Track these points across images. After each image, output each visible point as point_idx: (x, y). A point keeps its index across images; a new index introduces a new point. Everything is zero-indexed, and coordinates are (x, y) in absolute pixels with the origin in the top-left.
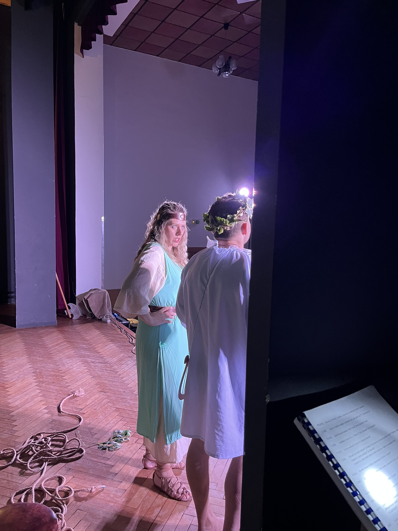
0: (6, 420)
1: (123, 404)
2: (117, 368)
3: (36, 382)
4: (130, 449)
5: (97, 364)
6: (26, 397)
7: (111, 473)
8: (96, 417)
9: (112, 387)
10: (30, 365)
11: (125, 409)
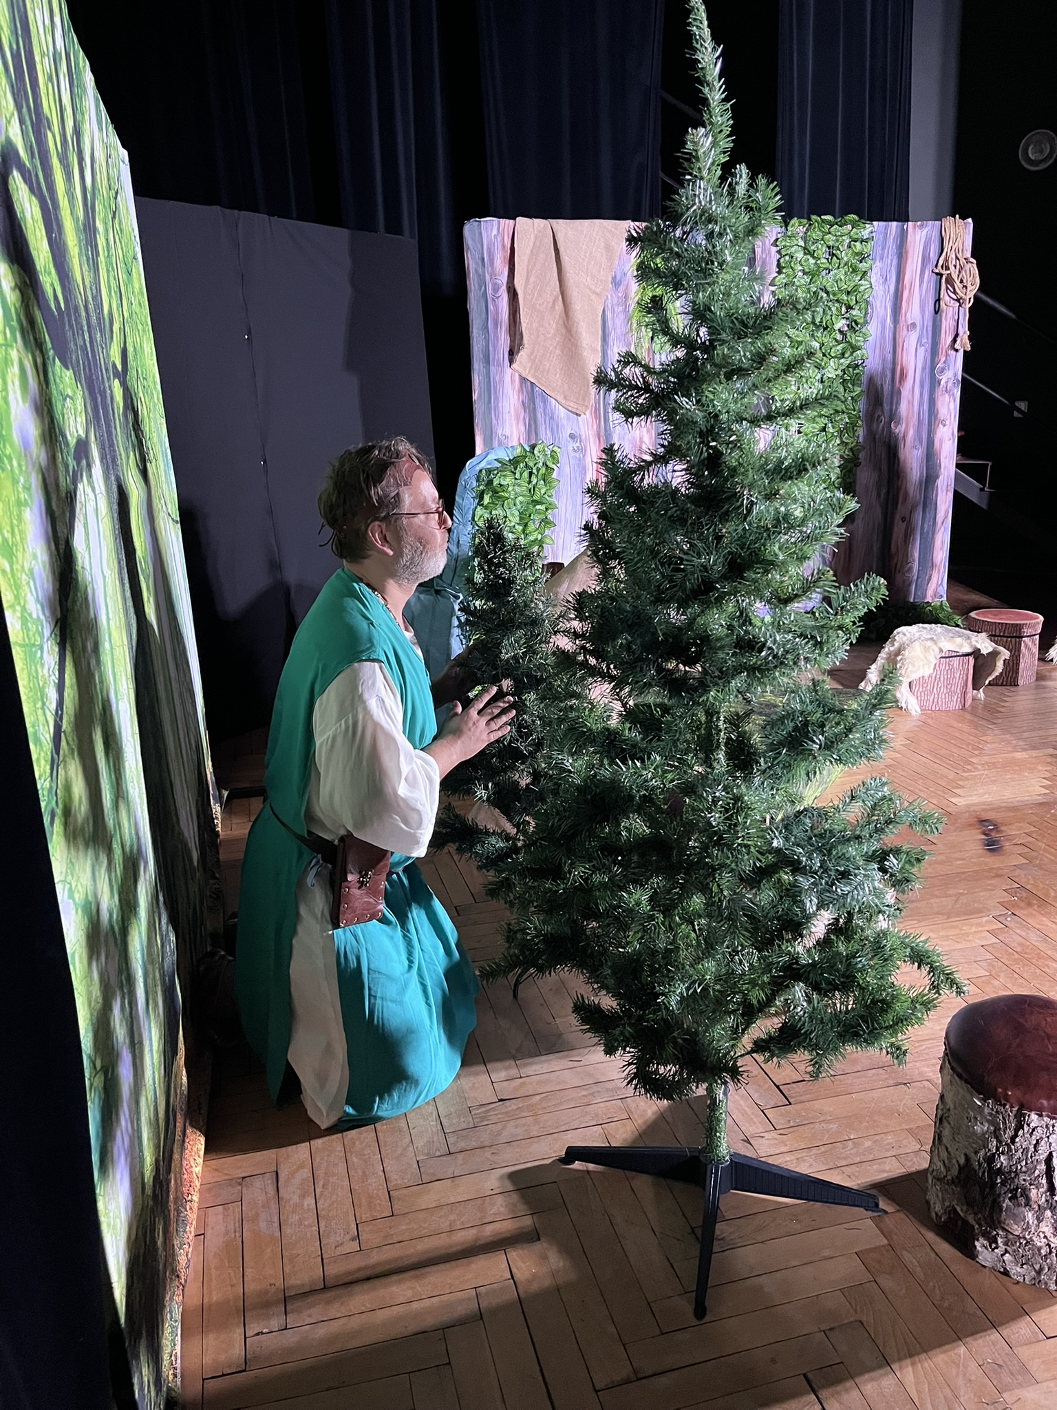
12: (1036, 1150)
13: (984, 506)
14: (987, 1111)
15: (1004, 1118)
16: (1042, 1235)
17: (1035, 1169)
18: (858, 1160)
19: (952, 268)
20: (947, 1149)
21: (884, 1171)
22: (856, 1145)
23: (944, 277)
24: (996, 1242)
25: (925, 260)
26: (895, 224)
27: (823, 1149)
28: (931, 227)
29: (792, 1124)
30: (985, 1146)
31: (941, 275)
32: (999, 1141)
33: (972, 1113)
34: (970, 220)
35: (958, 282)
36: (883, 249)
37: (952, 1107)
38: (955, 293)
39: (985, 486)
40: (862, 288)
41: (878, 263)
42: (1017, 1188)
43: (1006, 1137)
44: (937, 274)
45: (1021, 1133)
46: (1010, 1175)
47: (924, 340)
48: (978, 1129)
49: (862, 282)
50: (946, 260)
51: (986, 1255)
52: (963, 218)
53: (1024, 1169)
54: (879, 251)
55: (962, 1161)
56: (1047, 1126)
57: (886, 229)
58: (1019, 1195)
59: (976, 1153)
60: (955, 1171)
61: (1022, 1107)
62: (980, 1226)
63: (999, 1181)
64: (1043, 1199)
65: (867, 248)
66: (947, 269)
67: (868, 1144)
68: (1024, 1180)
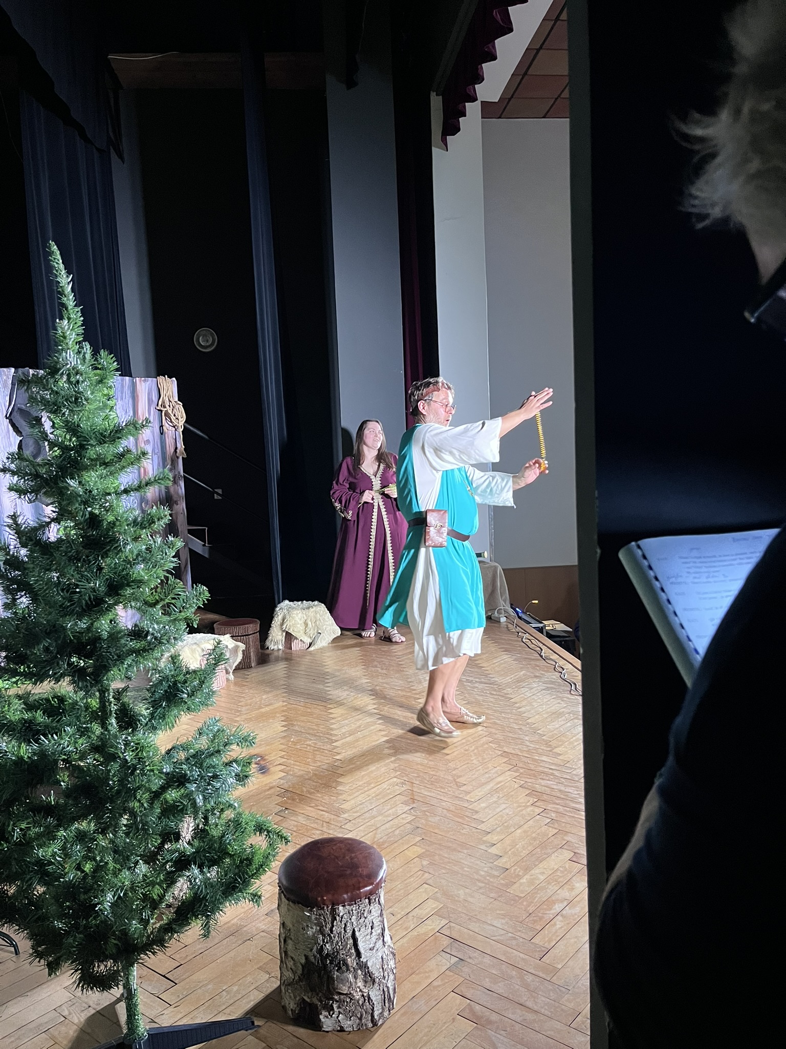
0: (326, 751)
1: (517, 747)
2: (511, 694)
3: (374, 704)
4: (521, 813)
5: (476, 685)
6: (358, 724)
7: (485, 842)
8: (467, 762)
9: (500, 720)
10: (367, 679)
11: (520, 754)
12: (345, 931)
13: (207, 556)
14: (313, 917)
15: (324, 917)
16: (358, 990)
17: (347, 944)
18: (232, 1001)
19: (168, 407)
20: (292, 958)
21: (251, 1001)
22: (228, 993)
23: (163, 412)
24: (333, 1009)
25: (150, 401)
26: (127, 378)
27: (207, 1004)
28: (151, 381)
29: (181, 997)
30: (316, 943)
31: (161, 411)
32: (324, 935)
33: (305, 924)
34: (174, 379)
35: (173, 415)
36: (122, 393)
37: (291, 926)
38: (171, 422)
39: (205, 543)
40: (112, 417)
41: (119, 401)
42: (340, 961)
43: (327, 930)
44: (159, 410)
45: (335, 924)
46: (333, 956)
47: (156, 451)
48: (310, 933)
49: (111, 413)
50: (163, 402)
51: (327, 1022)
52: (170, 377)
53: (341, 947)
54: (119, 394)
55: (303, 961)
56: (349, 913)
57: (122, 380)
58: (342, 966)
59: (311, 950)
60: (300, 972)
61: (333, 905)
62: (321, 1001)
63: (328, 962)
64: (355, 964)
65: (112, 393)
66: (165, 407)
67: (235, 988)
68: (343, 954)
